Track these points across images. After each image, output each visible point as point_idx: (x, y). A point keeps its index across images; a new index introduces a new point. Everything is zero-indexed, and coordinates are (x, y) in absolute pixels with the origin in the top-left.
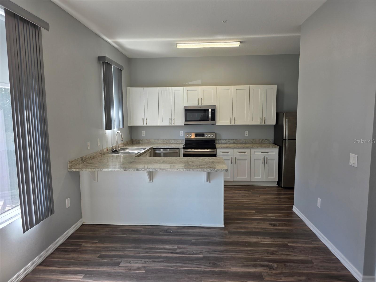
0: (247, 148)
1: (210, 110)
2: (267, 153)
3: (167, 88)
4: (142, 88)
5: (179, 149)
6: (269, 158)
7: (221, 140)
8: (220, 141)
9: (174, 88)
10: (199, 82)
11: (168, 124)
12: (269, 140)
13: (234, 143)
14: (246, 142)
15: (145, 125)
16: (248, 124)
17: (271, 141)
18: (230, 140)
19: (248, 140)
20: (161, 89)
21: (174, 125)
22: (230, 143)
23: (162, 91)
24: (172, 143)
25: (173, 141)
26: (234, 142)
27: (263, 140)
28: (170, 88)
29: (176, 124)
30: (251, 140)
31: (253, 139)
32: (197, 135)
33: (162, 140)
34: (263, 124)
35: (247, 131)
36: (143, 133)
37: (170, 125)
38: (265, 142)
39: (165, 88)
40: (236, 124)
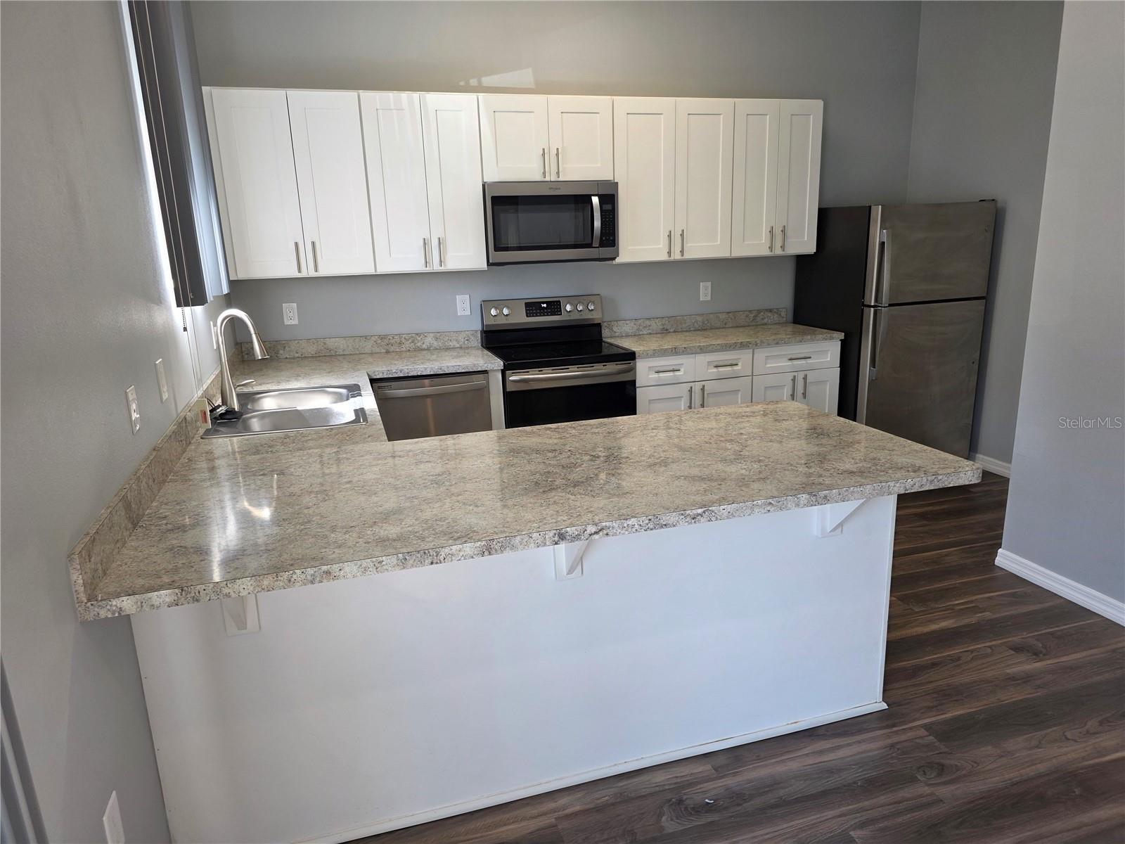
0: (743, 346)
1: (595, 200)
3: (403, 96)
4: (279, 94)
5: (485, 372)
6: (810, 377)
7: (620, 323)
8: (615, 329)
9: (434, 99)
10: (526, 76)
11: (414, 264)
12: (778, 311)
13: (665, 332)
14: (703, 322)
15: (308, 271)
16: (726, 254)
17: (783, 314)
18: (649, 319)
19: (711, 315)
20: (371, 97)
21: (442, 269)
22: (650, 334)
23: (380, 111)
24: (424, 346)
25: (429, 340)
26: (665, 327)
27: (759, 311)
28: (416, 96)
29: (452, 264)
30: (720, 315)
31: (728, 313)
32: (533, 307)
33: (382, 337)
34: (779, 251)
35: (709, 284)
36: (290, 314)
37: (428, 269)
38: (766, 320)
39: (391, 95)
40: (687, 256)
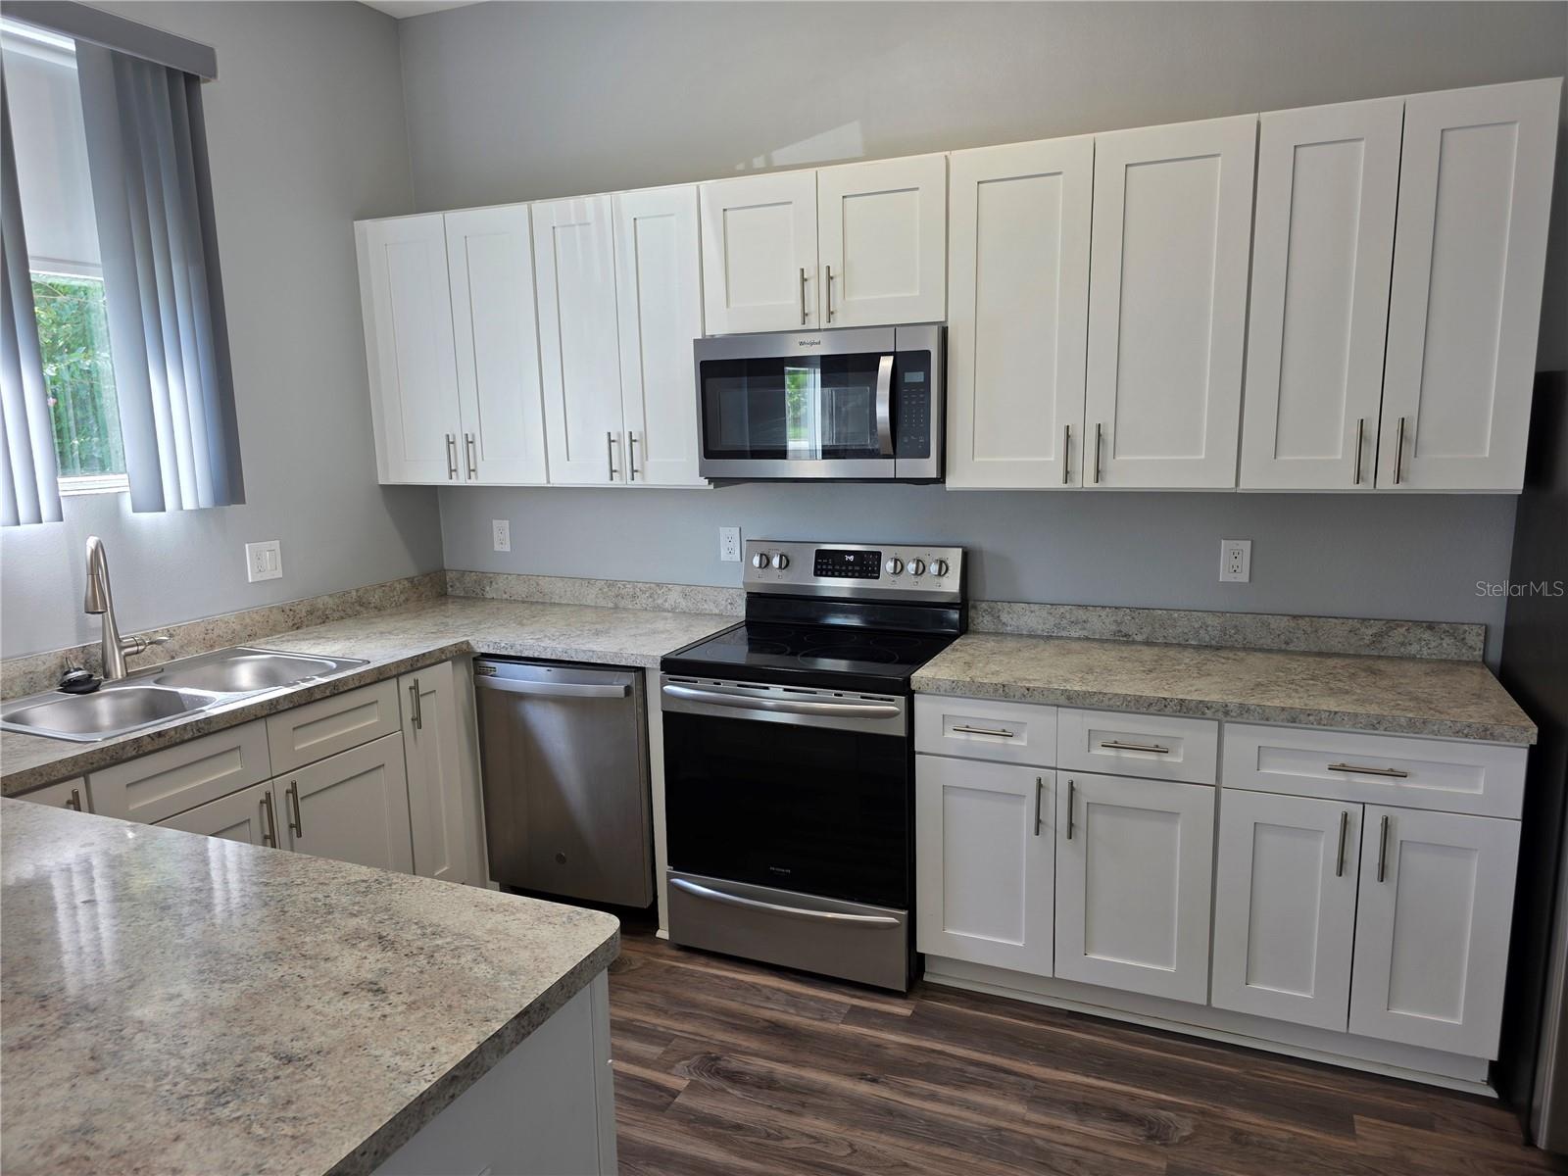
0: (1185, 709)
1: (886, 364)
2: (1388, 782)
3: (588, 201)
4: (436, 220)
5: (641, 669)
6: (1406, 827)
7: (1018, 607)
8: (1005, 618)
9: (632, 200)
12: (1454, 630)
13: (1121, 639)
14: (1224, 631)
15: (461, 477)
16: (1224, 482)
17: (1475, 639)
18: (1086, 607)
19: (1248, 619)
20: (547, 209)
22: (1087, 639)
23: (558, 231)
24: (667, 605)
25: (674, 597)
26: (1124, 629)
27: (1392, 624)
28: (605, 198)
29: (653, 478)
30: (1274, 623)
31: (1295, 617)
32: (828, 560)
34: (1386, 483)
35: (1246, 546)
36: (501, 536)
38: (1413, 649)
39: (571, 202)
40: (1114, 482)
